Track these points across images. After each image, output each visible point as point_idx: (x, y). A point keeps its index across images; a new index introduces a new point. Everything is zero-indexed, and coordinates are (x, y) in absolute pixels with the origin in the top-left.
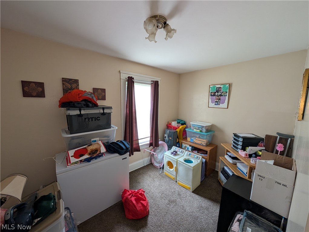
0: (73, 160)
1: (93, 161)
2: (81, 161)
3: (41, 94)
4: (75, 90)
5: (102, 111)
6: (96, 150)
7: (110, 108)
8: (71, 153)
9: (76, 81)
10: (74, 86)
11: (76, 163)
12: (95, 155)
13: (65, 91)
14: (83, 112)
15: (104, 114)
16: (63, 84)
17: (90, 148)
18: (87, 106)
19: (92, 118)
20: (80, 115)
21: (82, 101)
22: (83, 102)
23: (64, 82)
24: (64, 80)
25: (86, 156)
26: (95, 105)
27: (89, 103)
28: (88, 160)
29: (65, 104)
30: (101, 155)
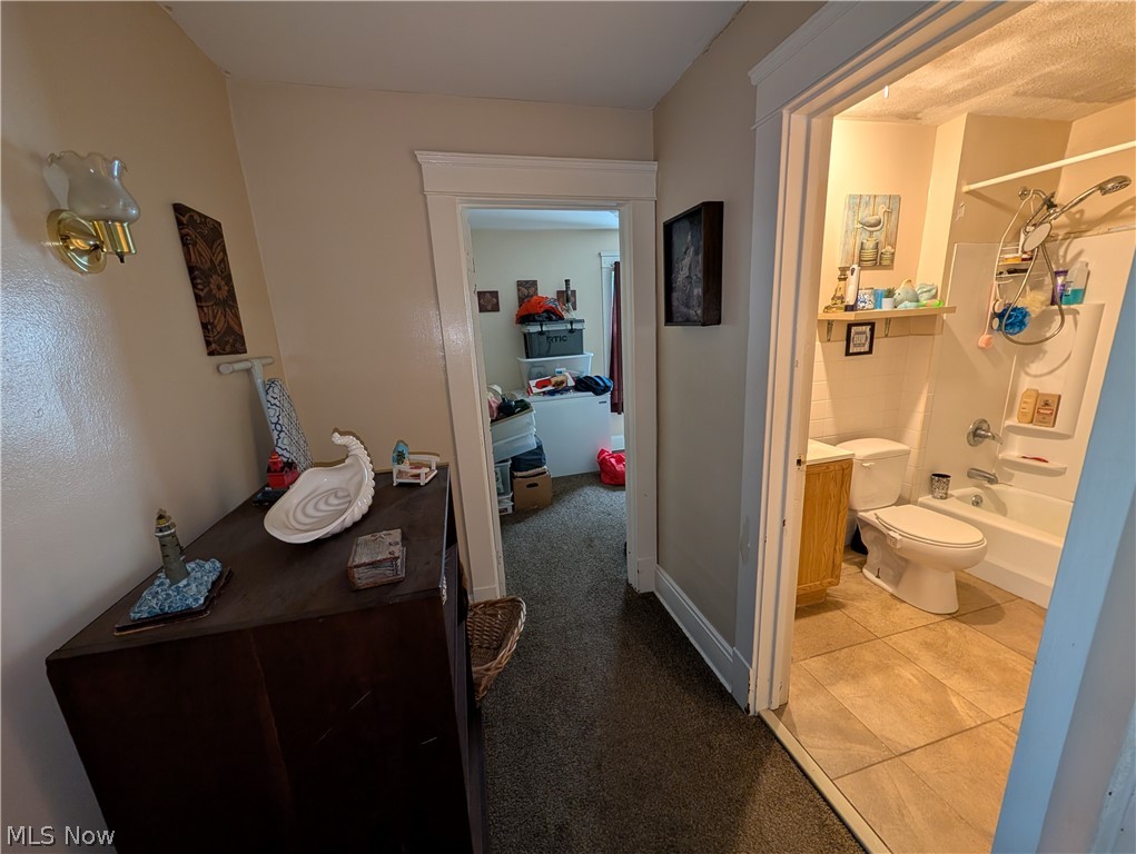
0: (535, 390)
1: (558, 396)
2: (544, 392)
3: (496, 308)
4: (535, 297)
5: (569, 327)
6: (562, 382)
7: (582, 321)
8: (533, 383)
9: (534, 283)
10: (531, 291)
11: (539, 394)
12: (560, 389)
13: (521, 300)
14: (545, 328)
15: (572, 331)
16: (519, 290)
17: (554, 380)
18: (550, 319)
19: (556, 337)
20: (541, 333)
21: (544, 312)
22: (545, 314)
23: (519, 287)
24: (520, 284)
25: (550, 388)
26: (561, 318)
27: (552, 315)
28: (551, 393)
29: (524, 318)
30: (567, 390)
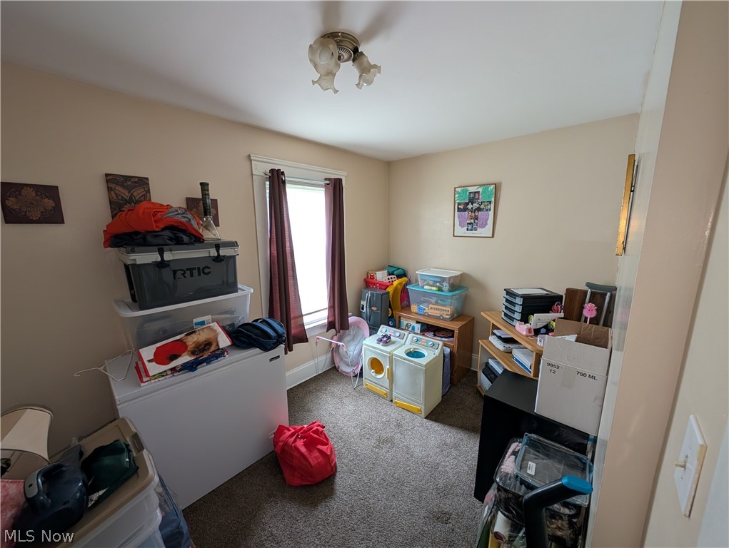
0: (154, 369)
1: (202, 369)
2: (173, 370)
3: (55, 216)
4: (144, 204)
5: (213, 253)
6: (208, 344)
7: (233, 244)
8: (148, 353)
9: (143, 182)
10: (138, 193)
11: (162, 374)
12: (206, 354)
13: (116, 206)
14: (168, 256)
15: (218, 259)
16: (109, 189)
17: (192, 341)
18: (178, 242)
19: (191, 270)
20: (162, 264)
21: (163, 230)
22: (168, 233)
23: (111, 185)
24: (112, 181)
25: (185, 358)
26: (197, 240)
27: (181, 234)
28: (190, 367)
29: (120, 238)
30: (220, 353)
